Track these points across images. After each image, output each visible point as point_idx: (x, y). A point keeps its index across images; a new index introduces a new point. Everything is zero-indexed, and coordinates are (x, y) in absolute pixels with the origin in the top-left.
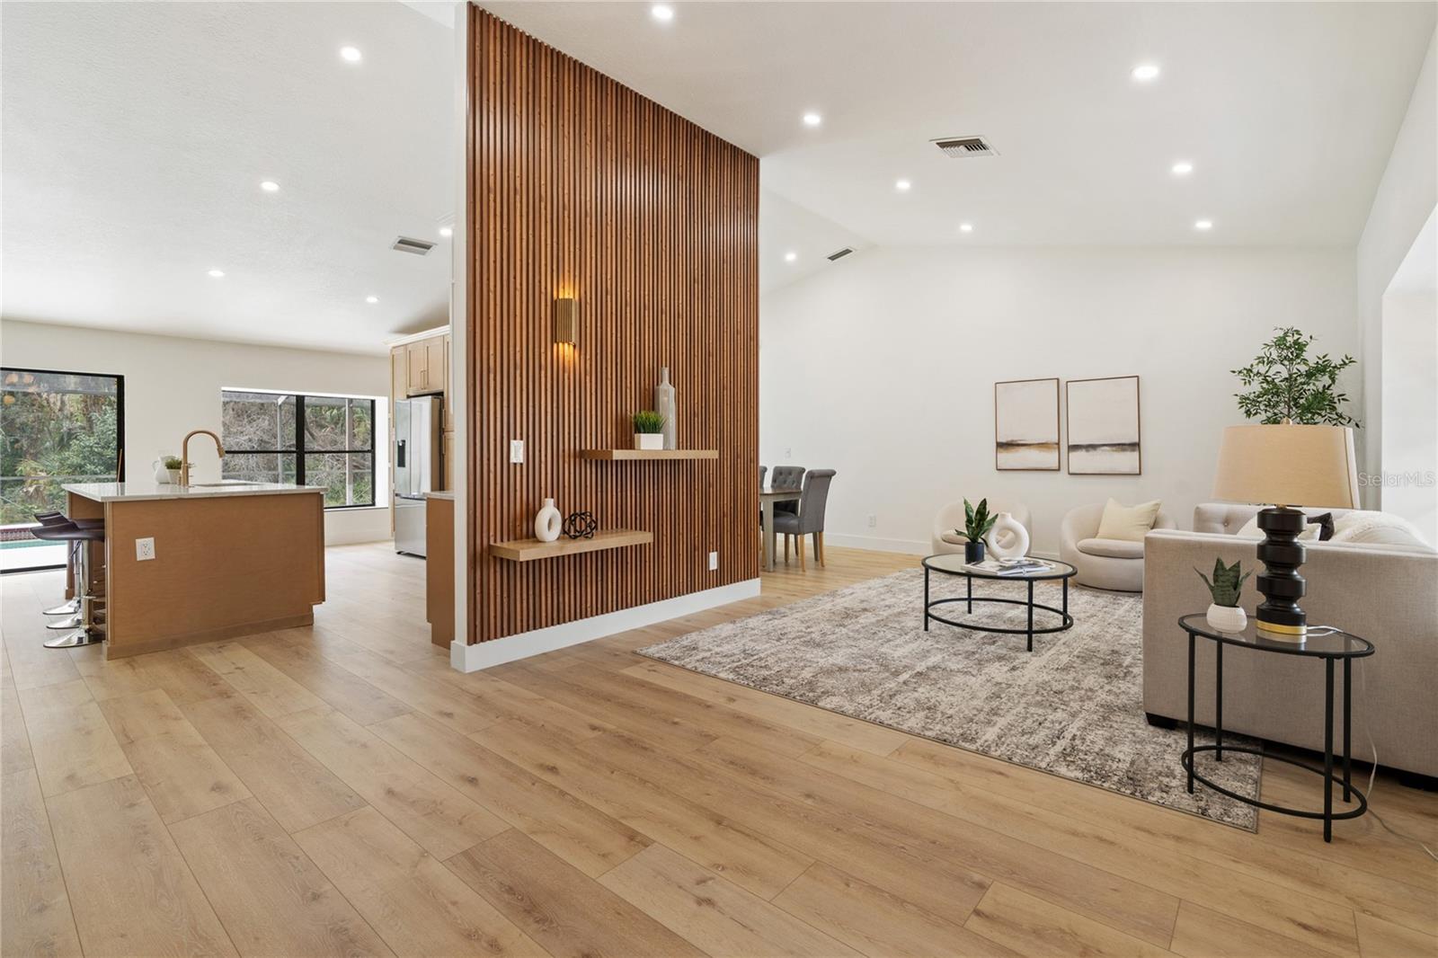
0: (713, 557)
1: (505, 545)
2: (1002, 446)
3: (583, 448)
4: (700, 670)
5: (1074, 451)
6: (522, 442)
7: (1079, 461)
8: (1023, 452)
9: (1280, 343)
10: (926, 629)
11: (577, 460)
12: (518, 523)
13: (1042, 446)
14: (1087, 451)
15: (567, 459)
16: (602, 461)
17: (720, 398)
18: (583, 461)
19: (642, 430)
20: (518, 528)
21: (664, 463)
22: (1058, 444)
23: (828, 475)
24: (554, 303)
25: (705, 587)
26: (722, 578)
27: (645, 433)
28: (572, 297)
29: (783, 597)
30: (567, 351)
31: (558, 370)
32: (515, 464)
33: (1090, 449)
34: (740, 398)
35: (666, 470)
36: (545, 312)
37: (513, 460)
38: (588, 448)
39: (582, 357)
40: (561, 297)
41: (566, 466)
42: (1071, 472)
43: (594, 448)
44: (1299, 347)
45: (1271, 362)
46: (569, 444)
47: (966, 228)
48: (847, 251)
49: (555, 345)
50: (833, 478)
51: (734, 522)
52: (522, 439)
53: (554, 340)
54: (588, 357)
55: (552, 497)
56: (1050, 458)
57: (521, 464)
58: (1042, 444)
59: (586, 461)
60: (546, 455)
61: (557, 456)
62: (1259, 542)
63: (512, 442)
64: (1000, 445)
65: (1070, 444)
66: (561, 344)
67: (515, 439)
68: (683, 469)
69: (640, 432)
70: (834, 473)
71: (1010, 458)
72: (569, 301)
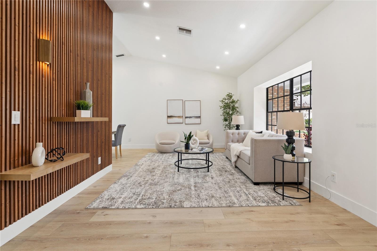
0: (100, 159)
1: (8, 172)
2: (169, 117)
3: (52, 116)
4: (127, 207)
5: (186, 118)
6: (19, 112)
7: (188, 121)
8: (174, 118)
9: (228, 95)
10: (178, 171)
11: (49, 122)
12: (16, 158)
13: (179, 117)
14: (189, 118)
15: (44, 122)
16: (58, 122)
17: (101, 97)
18: (52, 122)
19: (81, 108)
20: (16, 162)
21: (84, 123)
22: (183, 116)
23: (124, 126)
24: (38, 41)
25: (97, 171)
26: (102, 167)
27: (82, 110)
28: (49, 40)
29: (122, 169)
30: (44, 66)
31: (40, 75)
32: (15, 125)
33: (190, 118)
34: (107, 98)
35: (85, 125)
36: (33, 44)
37: (13, 122)
38: (54, 116)
39: (52, 71)
40: (41, 38)
41: (44, 125)
42: (186, 123)
43: (57, 116)
44: (231, 97)
45: (226, 99)
46: (45, 114)
47: (164, 56)
48: (123, 55)
49: (38, 62)
50: (125, 127)
51: (105, 144)
52: (19, 110)
53: (38, 59)
54: (54, 72)
55: (42, 142)
56: (180, 120)
57: (18, 125)
58: (179, 116)
59: (53, 122)
60: (33, 120)
61: (39, 120)
62: (286, 138)
63: (13, 112)
64: (168, 117)
65: (186, 116)
66: (41, 63)
67: (15, 110)
68: (90, 125)
69: (80, 109)
70: (125, 125)
71: (171, 120)
72: (47, 42)
